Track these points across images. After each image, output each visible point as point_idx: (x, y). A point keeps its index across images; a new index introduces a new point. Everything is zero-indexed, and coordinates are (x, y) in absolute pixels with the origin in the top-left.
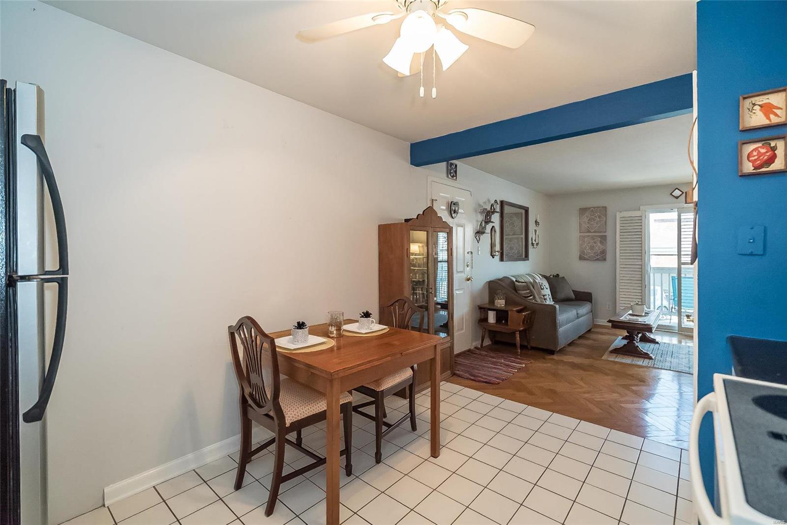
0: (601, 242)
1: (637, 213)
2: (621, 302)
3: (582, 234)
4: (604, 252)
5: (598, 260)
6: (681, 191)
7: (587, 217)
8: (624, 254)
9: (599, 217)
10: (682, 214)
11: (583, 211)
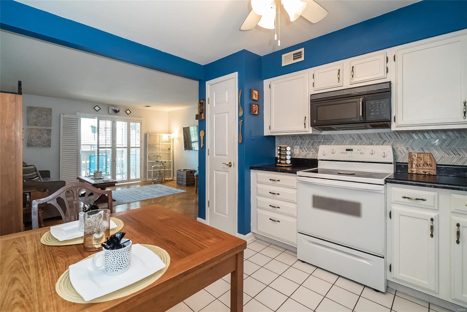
0: (47, 134)
1: (75, 117)
2: (63, 174)
3: (29, 127)
4: (49, 141)
5: (44, 146)
6: (99, 108)
7: (35, 114)
8: (65, 143)
9: (46, 115)
10: (100, 121)
11: (30, 109)
